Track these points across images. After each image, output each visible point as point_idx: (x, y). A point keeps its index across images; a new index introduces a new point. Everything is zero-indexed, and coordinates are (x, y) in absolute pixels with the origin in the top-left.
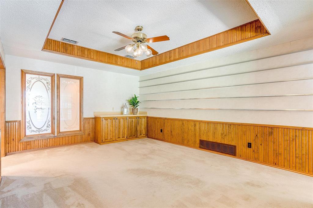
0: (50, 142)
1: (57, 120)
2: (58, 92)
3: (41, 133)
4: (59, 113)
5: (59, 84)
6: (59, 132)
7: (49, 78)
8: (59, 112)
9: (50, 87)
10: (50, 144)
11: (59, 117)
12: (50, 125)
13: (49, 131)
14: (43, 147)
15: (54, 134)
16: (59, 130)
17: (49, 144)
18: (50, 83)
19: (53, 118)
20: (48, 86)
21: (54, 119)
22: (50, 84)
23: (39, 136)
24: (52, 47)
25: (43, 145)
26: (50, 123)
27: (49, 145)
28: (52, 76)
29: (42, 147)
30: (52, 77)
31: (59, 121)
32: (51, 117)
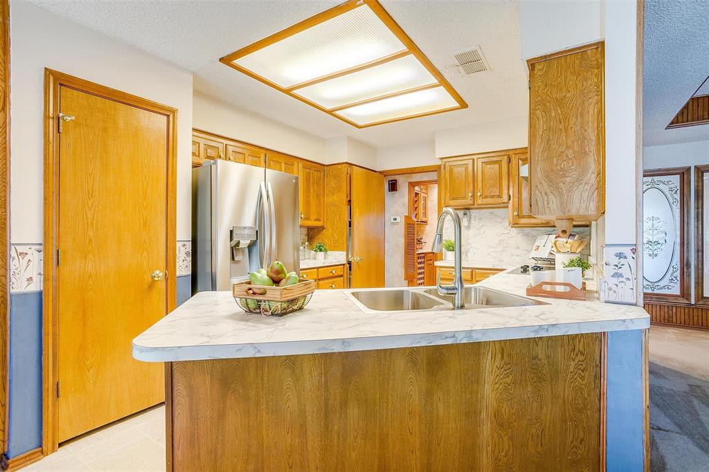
0: (678, 315)
1: (697, 268)
2: (700, 206)
3: (656, 291)
4: (700, 253)
5: (700, 188)
6: (700, 297)
7: (676, 180)
8: (700, 251)
9: (678, 196)
10: (678, 318)
11: (700, 263)
12: (679, 279)
13: (676, 290)
14: (662, 320)
15: (688, 299)
16: (700, 292)
17: (674, 317)
18: (679, 188)
19: (685, 265)
20: (672, 195)
21: (688, 265)
22: (678, 192)
23: (652, 298)
24: (690, 114)
25: (662, 318)
26: (678, 274)
27: (674, 320)
28: (684, 173)
29: (658, 320)
30: (682, 175)
31: (700, 271)
32: (679, 261)
